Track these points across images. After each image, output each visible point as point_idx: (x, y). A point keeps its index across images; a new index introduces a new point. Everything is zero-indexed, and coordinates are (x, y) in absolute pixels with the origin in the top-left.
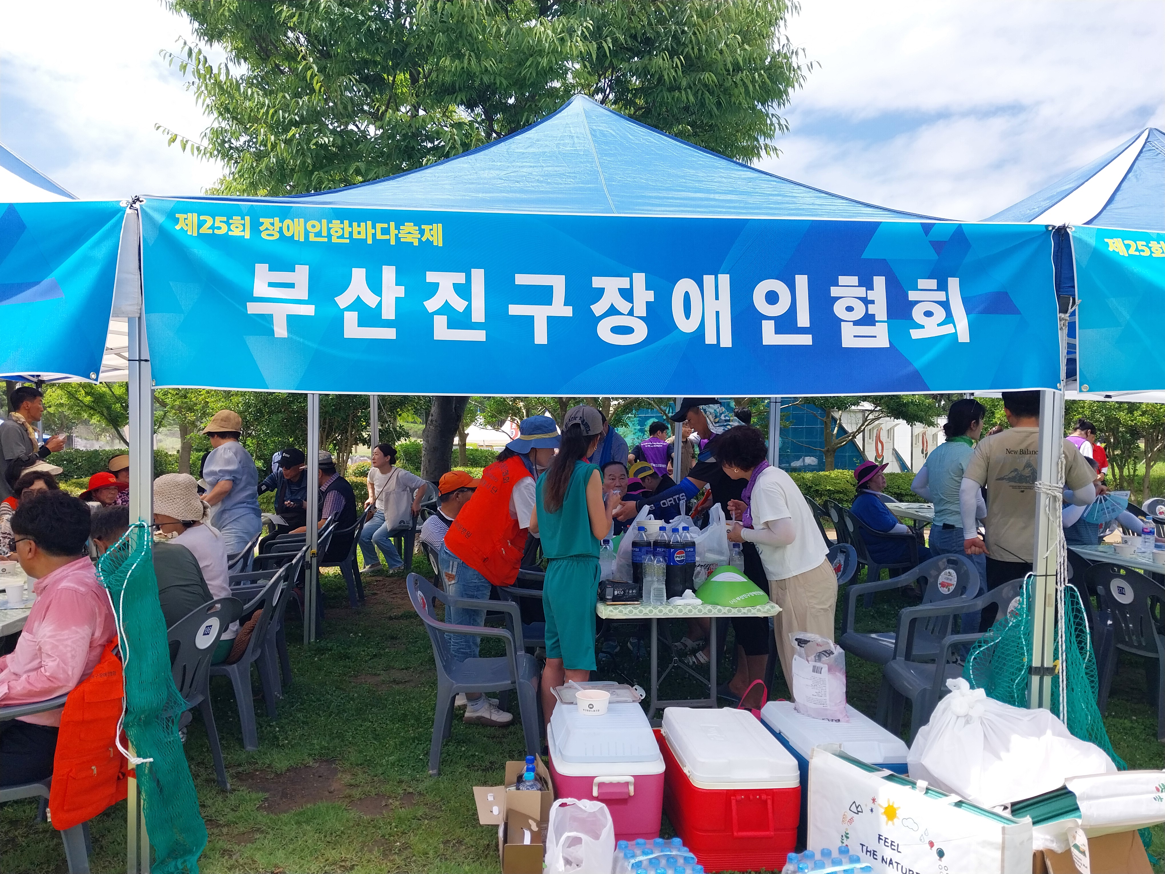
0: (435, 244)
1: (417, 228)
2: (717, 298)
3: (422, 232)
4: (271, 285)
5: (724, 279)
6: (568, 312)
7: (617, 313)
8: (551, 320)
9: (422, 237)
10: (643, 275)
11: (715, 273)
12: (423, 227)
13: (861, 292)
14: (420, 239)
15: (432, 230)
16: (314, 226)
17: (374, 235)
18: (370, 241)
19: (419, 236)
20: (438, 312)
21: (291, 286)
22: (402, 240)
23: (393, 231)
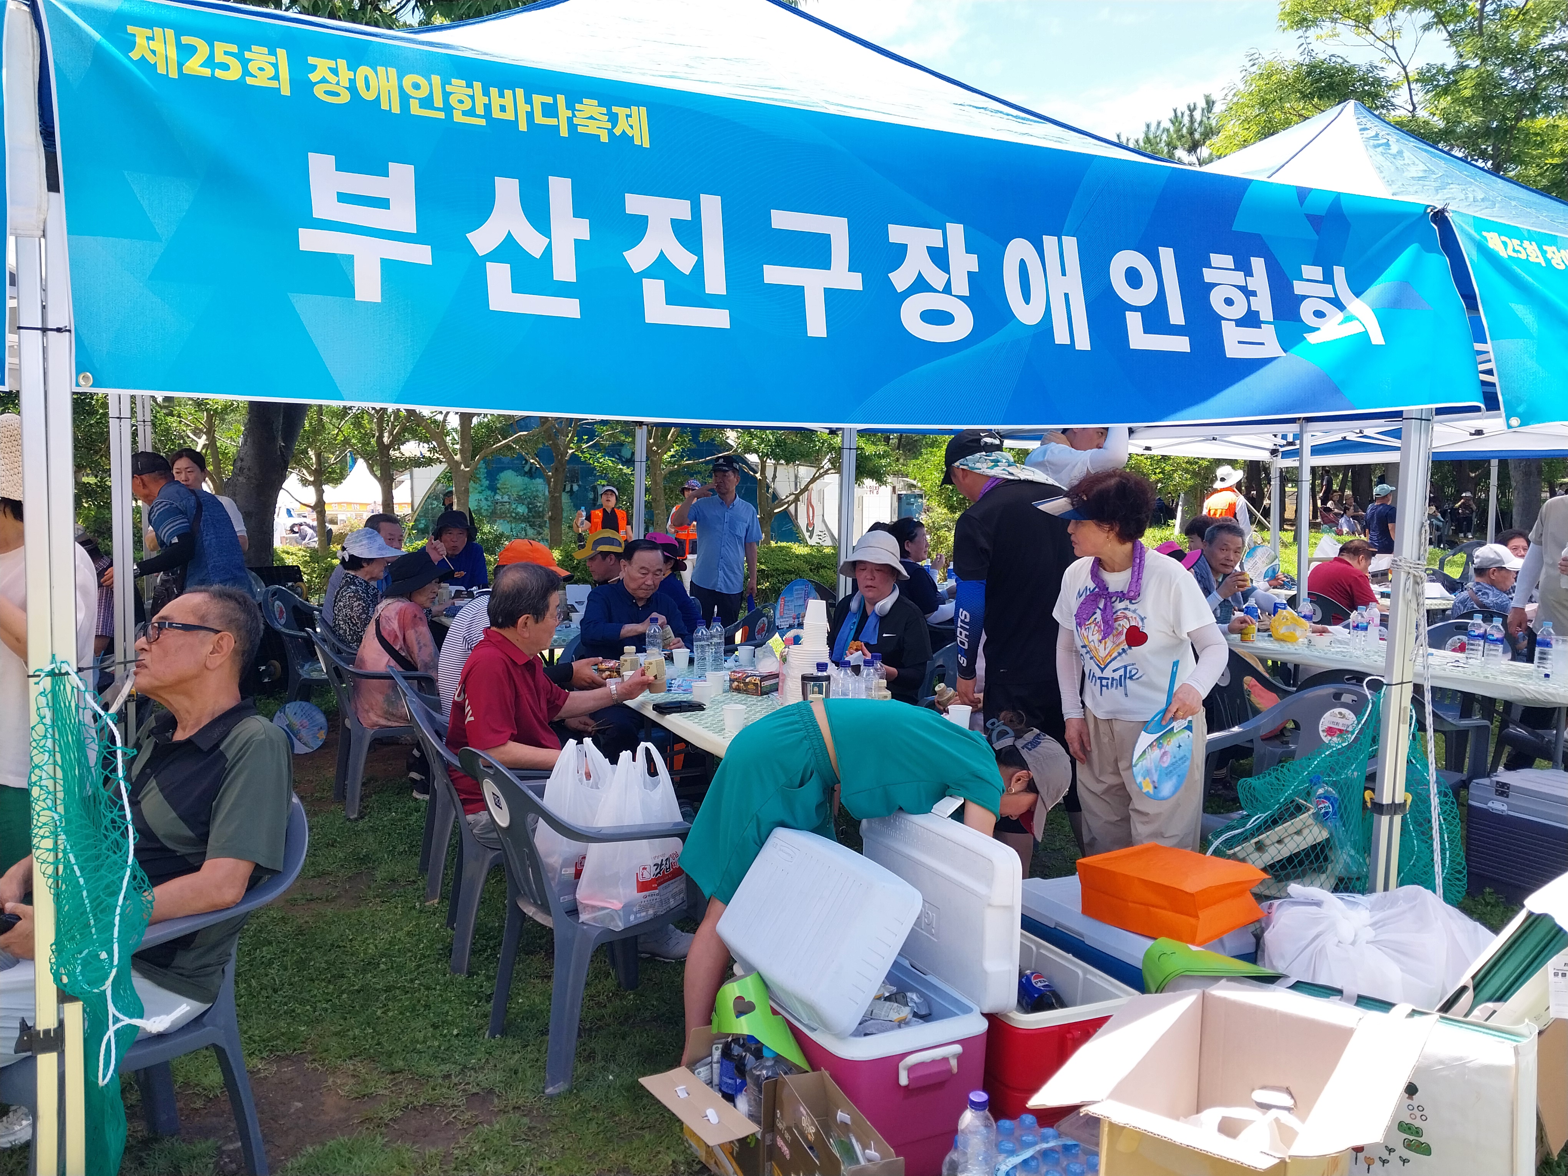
0: (637, 142)
1: (604, 110)
2: (1064, 274)
3: (613, 119)
4: (343, 198)
5: (1071, 243)
6: (854, 282)
7: (930, 289)
8: (830, 293)
9: (614, 126)
10: (961, 227)
11: (1058, 234)
12: (615, 109)
13: (1238, 277)
14: (610, 132)
15: (630, 116)
16: (416, 86)
17: (530, 115)
18: (523, 127)
19: (609, 125)
20: (649, 273)
21: (383, 203)
22: (580, 129)
23: (564, 113)
